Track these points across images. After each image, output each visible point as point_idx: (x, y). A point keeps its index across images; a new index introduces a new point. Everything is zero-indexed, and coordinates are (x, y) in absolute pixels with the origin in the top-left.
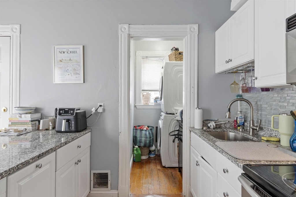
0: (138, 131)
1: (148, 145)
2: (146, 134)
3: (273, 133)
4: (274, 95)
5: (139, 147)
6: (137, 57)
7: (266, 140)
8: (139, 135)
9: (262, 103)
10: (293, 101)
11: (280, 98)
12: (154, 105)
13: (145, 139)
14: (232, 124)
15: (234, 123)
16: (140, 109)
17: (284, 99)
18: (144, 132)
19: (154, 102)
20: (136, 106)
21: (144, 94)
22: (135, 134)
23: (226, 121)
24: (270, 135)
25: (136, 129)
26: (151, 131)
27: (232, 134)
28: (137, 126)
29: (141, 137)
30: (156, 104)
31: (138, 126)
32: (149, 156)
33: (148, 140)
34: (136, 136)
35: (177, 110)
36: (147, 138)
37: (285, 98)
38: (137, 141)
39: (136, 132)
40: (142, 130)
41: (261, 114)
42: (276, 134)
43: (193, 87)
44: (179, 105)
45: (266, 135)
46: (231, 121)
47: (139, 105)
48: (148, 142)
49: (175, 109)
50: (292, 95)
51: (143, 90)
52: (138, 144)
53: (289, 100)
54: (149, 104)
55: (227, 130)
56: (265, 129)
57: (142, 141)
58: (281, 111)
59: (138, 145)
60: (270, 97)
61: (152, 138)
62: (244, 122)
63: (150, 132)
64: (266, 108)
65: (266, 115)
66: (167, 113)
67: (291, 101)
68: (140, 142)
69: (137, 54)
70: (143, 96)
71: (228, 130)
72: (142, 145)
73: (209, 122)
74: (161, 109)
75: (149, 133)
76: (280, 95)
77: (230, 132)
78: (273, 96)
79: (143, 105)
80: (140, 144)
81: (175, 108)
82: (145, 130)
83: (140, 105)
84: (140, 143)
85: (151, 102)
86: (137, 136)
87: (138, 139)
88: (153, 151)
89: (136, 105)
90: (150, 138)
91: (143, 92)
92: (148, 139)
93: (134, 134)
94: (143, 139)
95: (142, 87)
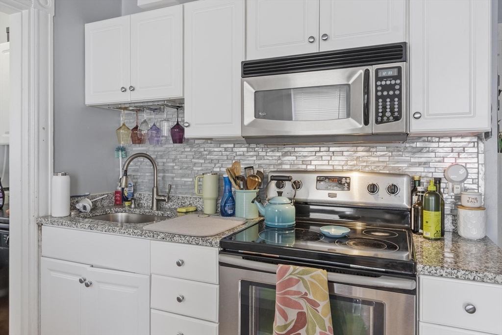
3: (187, 201)
4: (184, 148)
7: (185, 211)
9: (165, 160)
10: (212, 157)
11: (194, 153)
14: (112, 198)
15: (116, 197)
17: (200, 154)
23: (104, 195)
24: (181, 205)
27: (122, 216)
37: (200, 152)
41: (164, 177)
42: (191, 202)
43: (44, 128)
45: (175, 206)
46: (111, 194)
50: (210, 149)
53: (206, 155)
55: (111, 211)
56: (173, 198)
58: (195, 170)
60: (178, 151)
62: (133, 193)
64: (173, 166)
65: (173, 178)
67: (208, 157)
71: (112, 209)
73: (76, 199)
76: (194, 149)
77: (117, 212)
78: (183, 150)
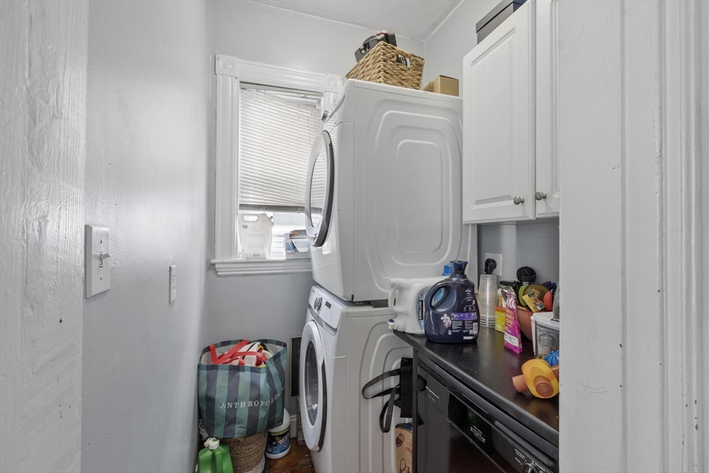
0: (222, 377)
1: (261, 425)
2: (254, 385)
5: (223, 442)
6: (220, 78)
8: (226, 391)
12: (284, 258)
13: (250, 403)
16: (233, 275)
18: (245, 376)
19: (288, 249)
20: (214, 265)
21: (246, 218)
22: (208, 389)
25: (212, 368)
26: (276, 364)
28: (216, 346)
29: (233, 398)
30: (291, 257)
31: (224, 344)
32: (267, 459)
33: (264, 408)
34: (211, 394)
35: (400, 289)
36: (258, 398)
38: (214, 419)
39: (211, 381)
40: (240, 368)
44: (399, 263)
47: (225, 261)
48: (262, 414)
49: (393, 286)
51: (243, 206)
52: (219, 431)
54: (269, 258)
57: (238, 414)
59: (221, 435)
61: (278, 395)
63: (273, 370)
66: (352, 303)
68: (231, 420)
69: (219, 64)
70: (245, 227)
72: (239, 430)
74: (311, 274)
75: (269, 375)
79: (244, 259)
80: (228, 428)
81: (394, 280)
82: (252, 370)
83: (233, 259)
84: (227, 426)
85: (272, 249)
86: (216, 396)
87: (222, 407)
88: (282, 436)
89: (213, 261)
90: (273, 393)
91: (245, 212)
92: (265, 403)
93: (204, 388)
94: (243, 406)
95: (240, 194)
